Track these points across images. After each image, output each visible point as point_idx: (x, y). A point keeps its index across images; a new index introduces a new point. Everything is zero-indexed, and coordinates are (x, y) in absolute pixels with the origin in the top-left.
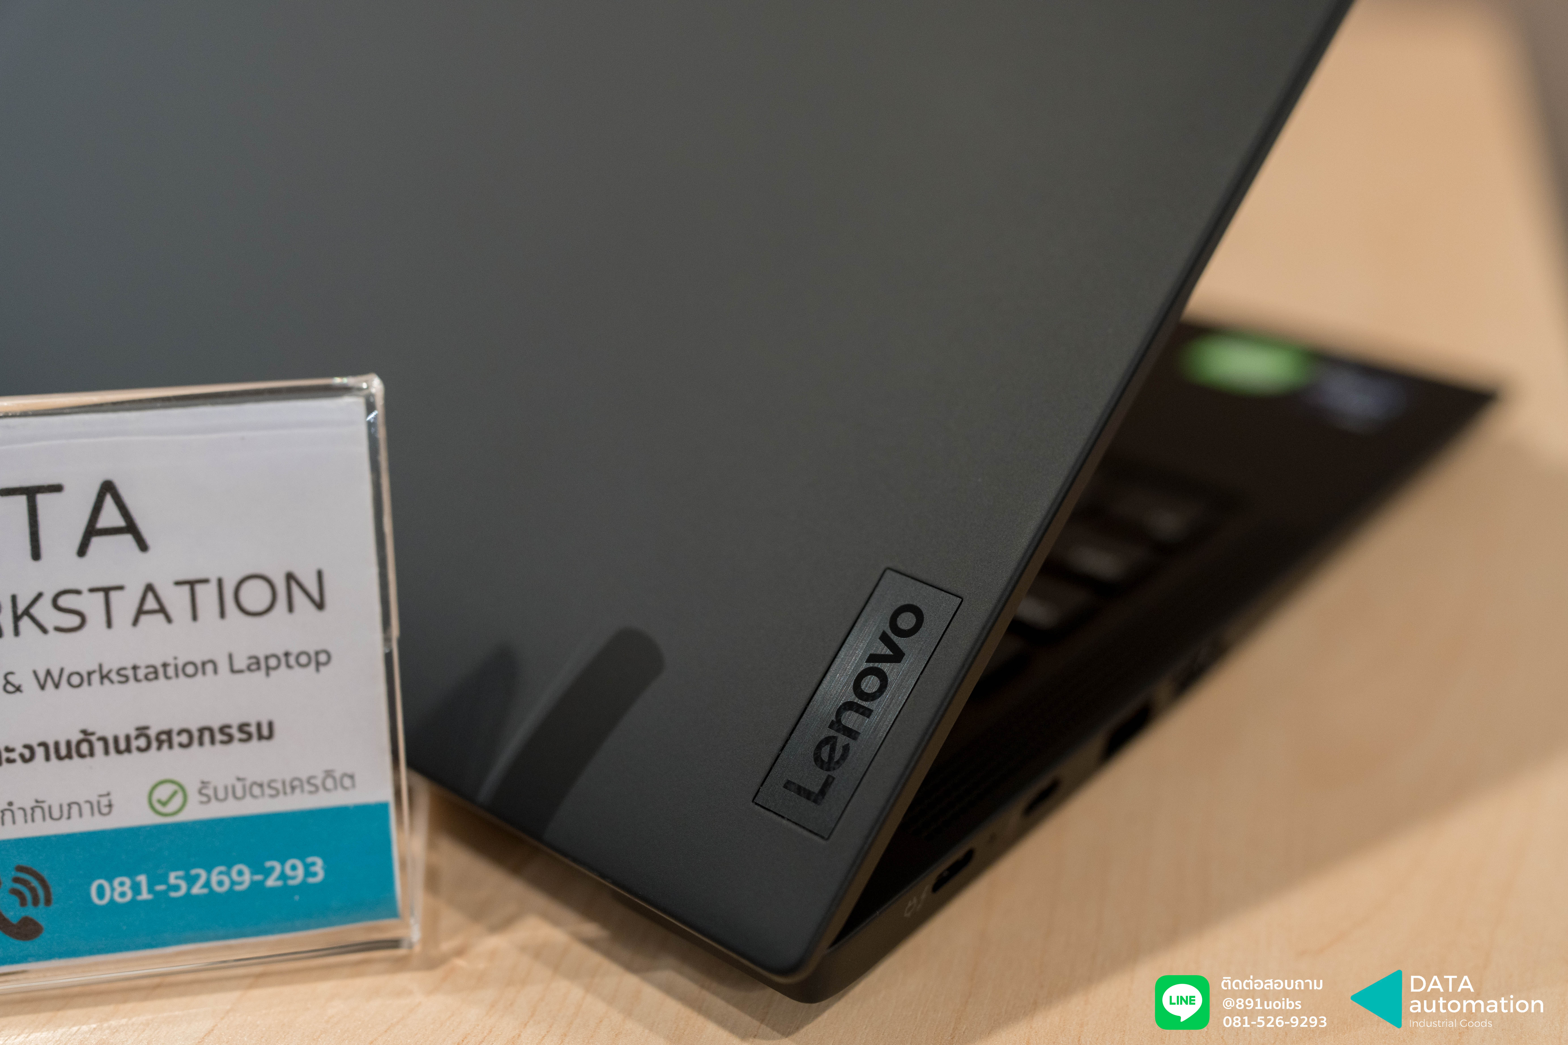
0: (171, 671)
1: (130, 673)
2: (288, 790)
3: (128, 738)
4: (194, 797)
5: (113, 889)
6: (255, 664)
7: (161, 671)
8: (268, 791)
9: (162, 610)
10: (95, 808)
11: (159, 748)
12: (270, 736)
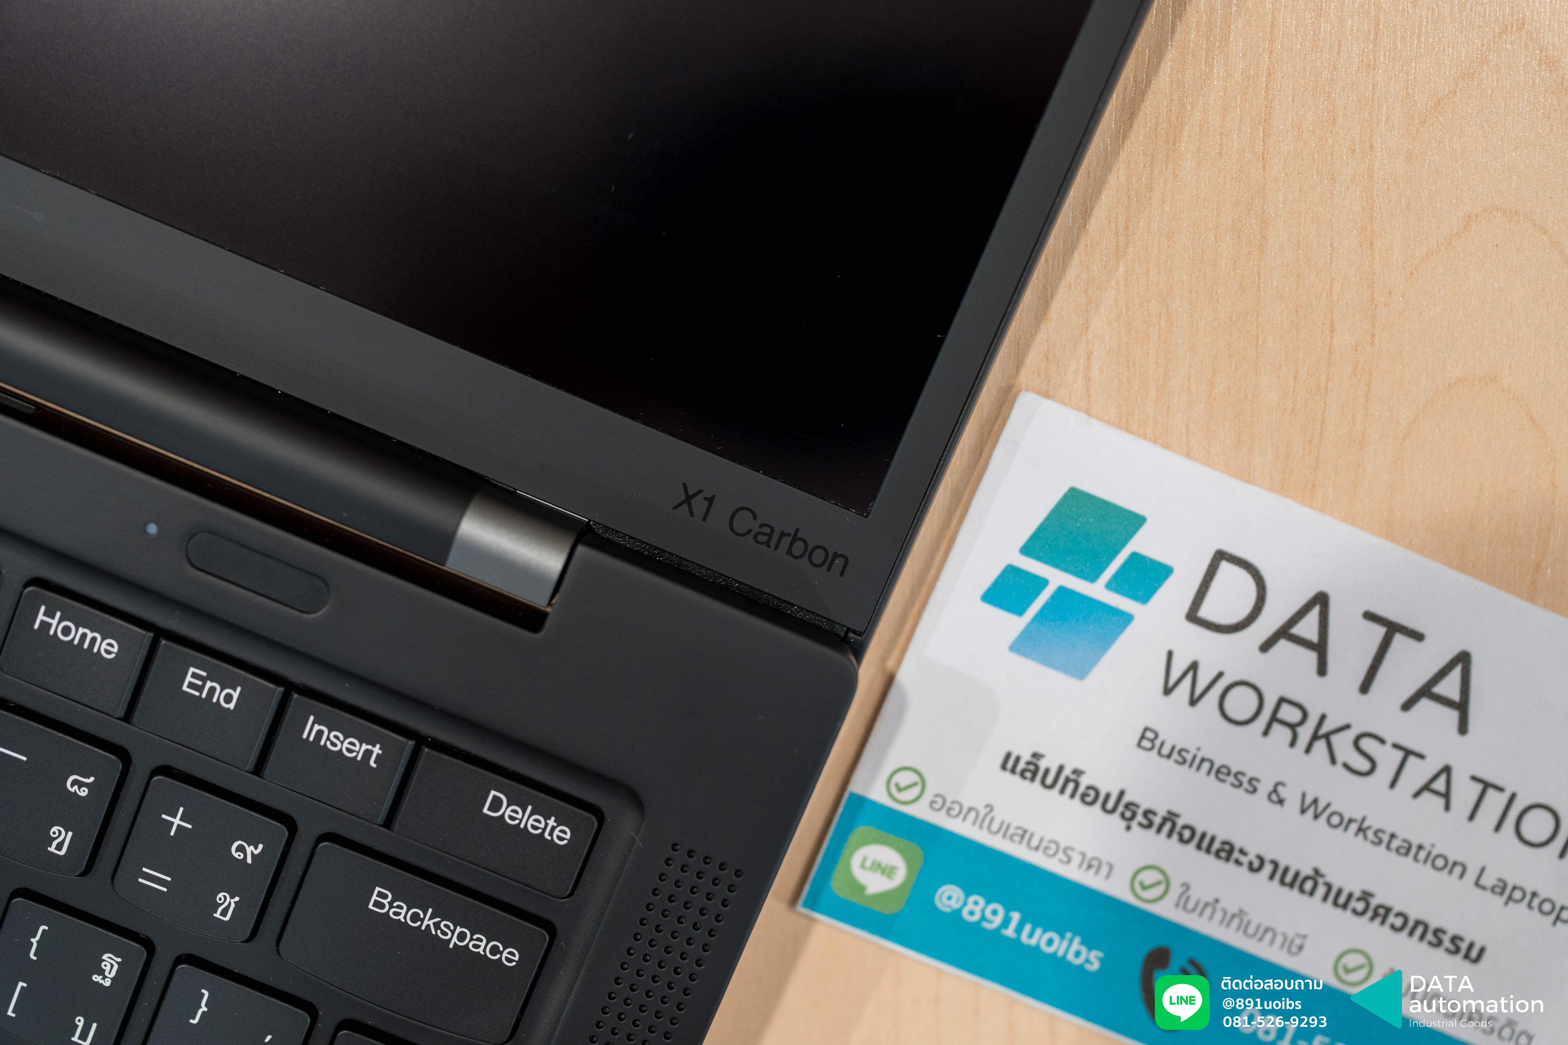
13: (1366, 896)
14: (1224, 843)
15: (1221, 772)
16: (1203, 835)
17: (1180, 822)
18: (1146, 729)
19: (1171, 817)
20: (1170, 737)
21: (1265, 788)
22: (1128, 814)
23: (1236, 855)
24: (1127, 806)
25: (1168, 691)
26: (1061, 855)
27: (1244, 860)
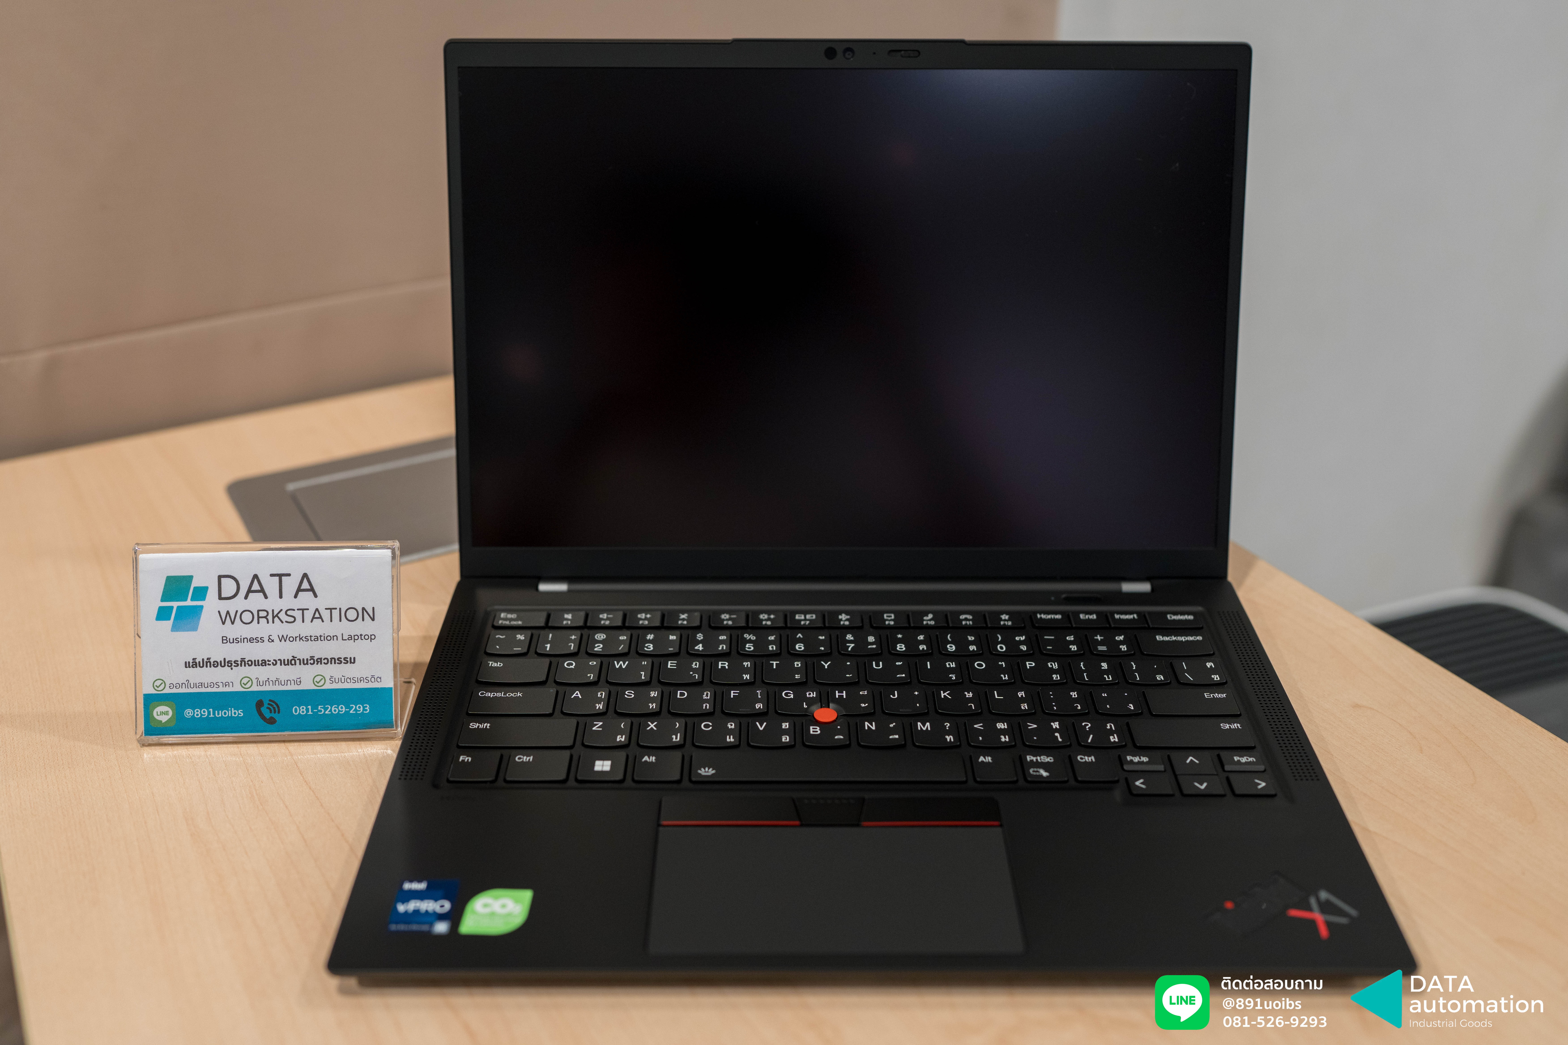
0: (322, 638)
1: (309, 638)
2: (359, 681)
3: (307, 659)
4: (328, 681)
5: (300, 710)
6: (350, 638)
7: (319, 638)
8: (352, 681)
9: (321, 617)
10: (295, 682)
11: (317, 664)
12: (354, 663)
13: (312, 658)
14: (262, 661)
15: (251, 640)
16: (255, 661)
17: (246, 660)
18: (223, 637)
19: (243, 660)
20: (231, 636)
21: (266, 639)
22: (230, 665)
23: (267, 662)
24: (228, 662)
25: (223, 623)
26: (215, 686)
27: (270, 663)
